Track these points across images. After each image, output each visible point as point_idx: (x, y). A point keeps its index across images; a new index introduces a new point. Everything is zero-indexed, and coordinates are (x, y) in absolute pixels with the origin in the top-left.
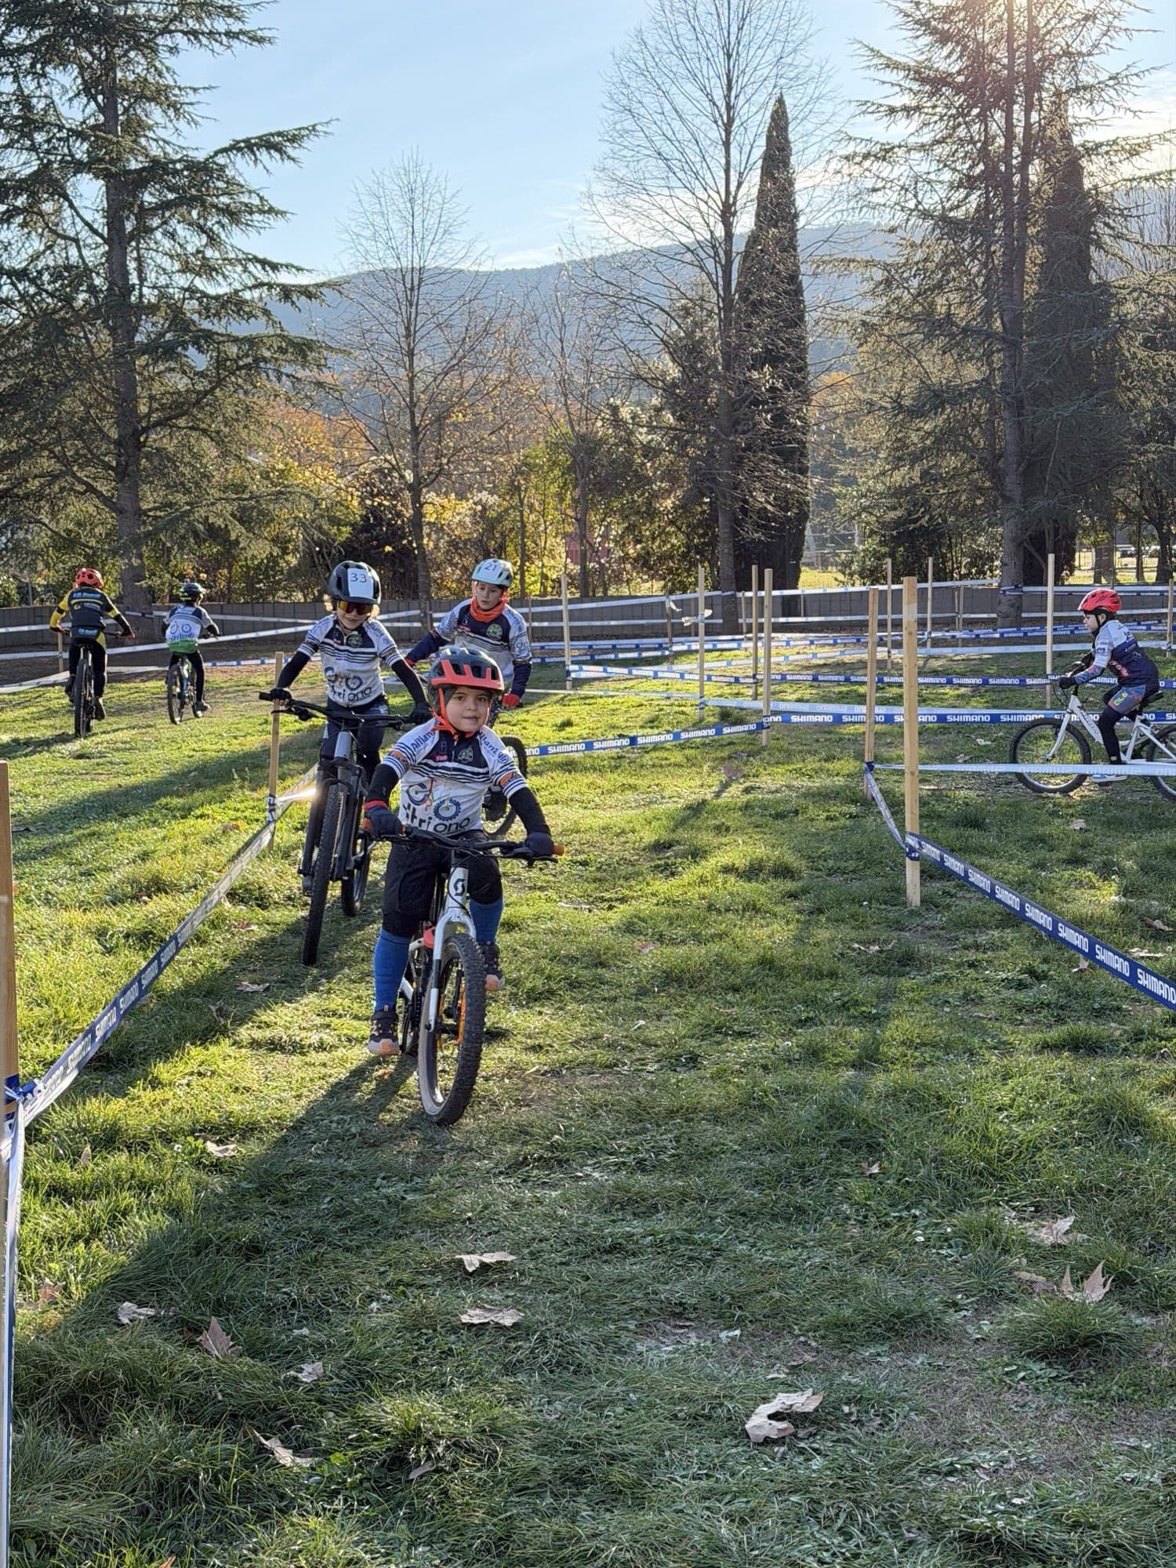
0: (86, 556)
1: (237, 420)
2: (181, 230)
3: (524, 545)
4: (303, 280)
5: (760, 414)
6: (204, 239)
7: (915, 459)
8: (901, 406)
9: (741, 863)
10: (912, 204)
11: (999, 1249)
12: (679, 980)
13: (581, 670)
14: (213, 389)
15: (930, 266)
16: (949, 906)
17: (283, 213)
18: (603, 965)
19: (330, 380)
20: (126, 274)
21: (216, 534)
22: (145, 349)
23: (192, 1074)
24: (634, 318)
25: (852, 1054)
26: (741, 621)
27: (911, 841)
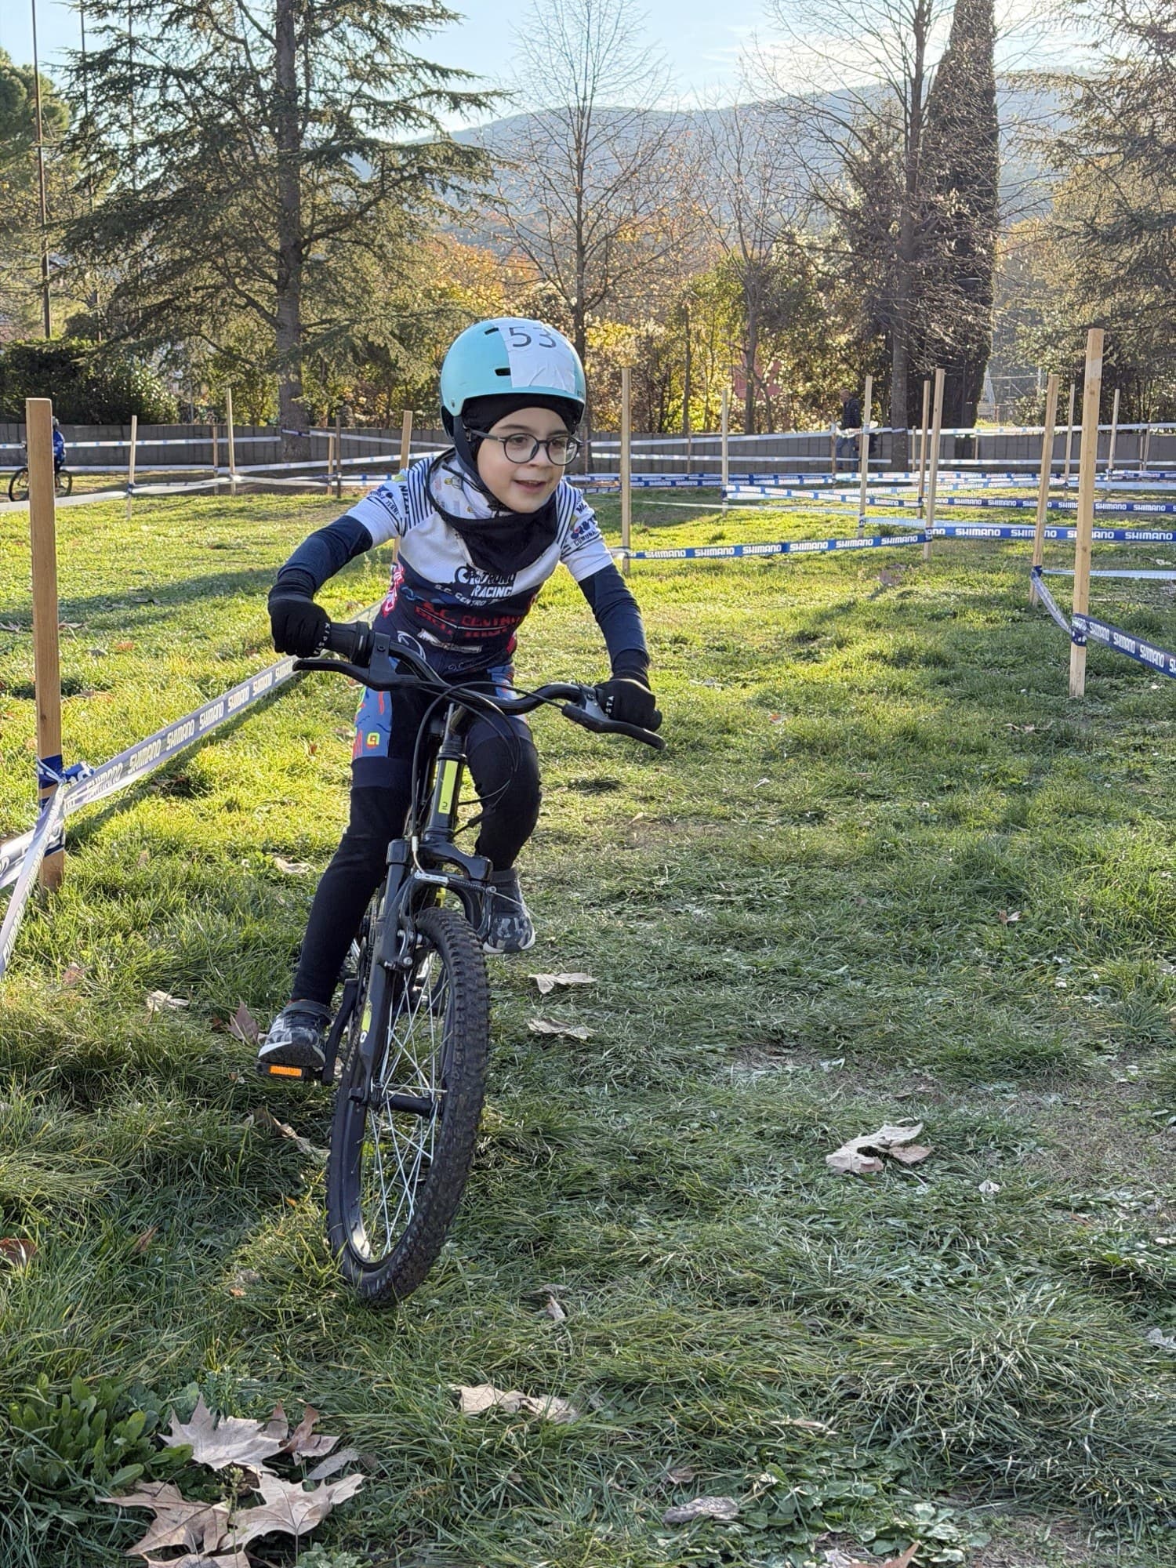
0: (247, 373)
1: (401, 236)
2: (352, 34)
3: (689, 377)
4: (472, 87)
5: (943, 241)
6: (374, 43)
7: (1108, 290)
8: (1095, 231)
9: (890, 651)
10: (1120, 15)
11: (1153, 997)
12: (812, 747)
13: (738, 491)
14: (377, 200)
15: (1136, 85)
16: (1116, 697)
17: (455, 17)
18: (729, 732)
19: (495, 194)
20: (293, 78)
21: (376, 354)
22: (311, 156)
23: (275, 802)
24: (815, 134)
25: (997, 818)
26: (910, 462)
27: (1078, 623)
